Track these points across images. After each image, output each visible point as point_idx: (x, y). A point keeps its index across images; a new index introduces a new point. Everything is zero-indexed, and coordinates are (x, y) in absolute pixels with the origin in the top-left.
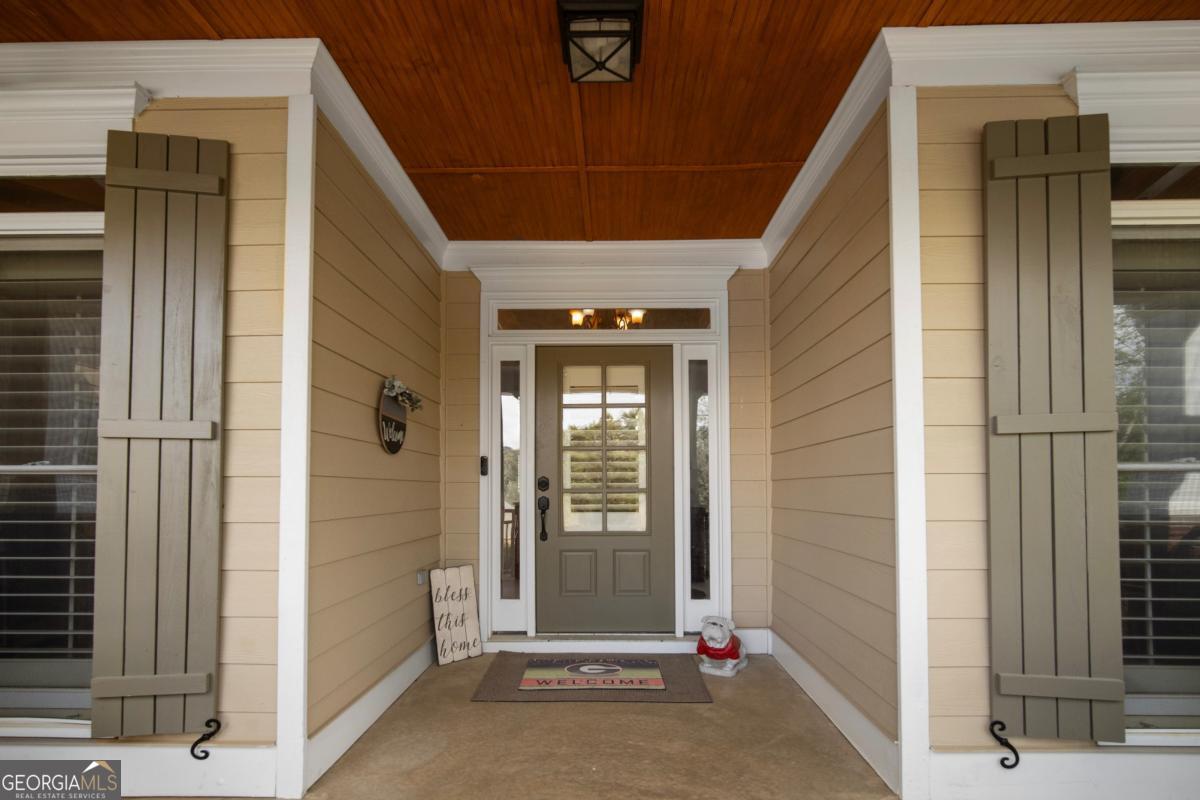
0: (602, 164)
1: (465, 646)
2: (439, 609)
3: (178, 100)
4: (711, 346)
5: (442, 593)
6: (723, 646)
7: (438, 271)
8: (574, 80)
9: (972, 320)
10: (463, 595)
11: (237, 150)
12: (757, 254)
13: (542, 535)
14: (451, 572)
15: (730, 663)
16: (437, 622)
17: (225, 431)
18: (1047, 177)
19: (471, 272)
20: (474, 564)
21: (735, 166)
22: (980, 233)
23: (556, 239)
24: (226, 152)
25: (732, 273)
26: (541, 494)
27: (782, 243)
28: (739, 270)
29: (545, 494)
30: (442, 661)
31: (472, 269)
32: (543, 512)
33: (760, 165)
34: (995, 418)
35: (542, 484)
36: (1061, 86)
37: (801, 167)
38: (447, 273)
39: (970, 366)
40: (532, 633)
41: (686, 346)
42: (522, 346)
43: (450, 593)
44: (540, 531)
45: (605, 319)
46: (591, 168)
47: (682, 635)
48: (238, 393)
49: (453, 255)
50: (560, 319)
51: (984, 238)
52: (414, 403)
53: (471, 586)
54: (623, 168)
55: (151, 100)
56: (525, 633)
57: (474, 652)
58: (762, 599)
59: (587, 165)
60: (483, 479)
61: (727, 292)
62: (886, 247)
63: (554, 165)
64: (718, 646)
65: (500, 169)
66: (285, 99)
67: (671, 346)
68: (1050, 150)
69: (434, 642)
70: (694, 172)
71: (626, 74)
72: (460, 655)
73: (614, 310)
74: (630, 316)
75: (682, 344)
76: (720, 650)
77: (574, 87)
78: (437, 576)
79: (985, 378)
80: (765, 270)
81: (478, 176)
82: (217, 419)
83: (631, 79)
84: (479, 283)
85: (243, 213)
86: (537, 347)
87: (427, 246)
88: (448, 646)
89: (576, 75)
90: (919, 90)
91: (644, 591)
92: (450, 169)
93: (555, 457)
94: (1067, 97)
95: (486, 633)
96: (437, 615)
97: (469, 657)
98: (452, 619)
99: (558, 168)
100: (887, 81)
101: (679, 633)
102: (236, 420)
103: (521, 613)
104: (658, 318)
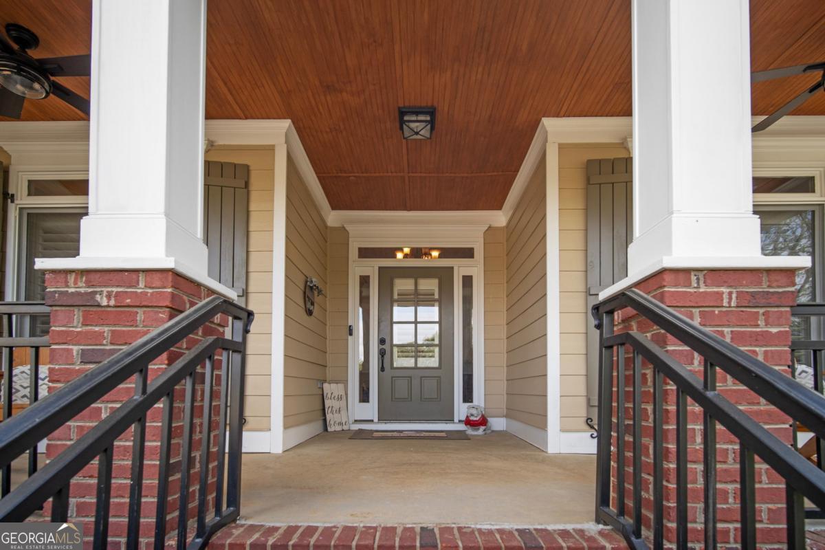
0: (416, 173)
1: (340, 424)
2: (328, 403)
3: (224, 145)
4: (474, 268)
5: (329, 395)
6: (477, 419)
7: (326, 227)
8: (404, 138)
9: (581, 246)
10: (340, 398)
11: (251, 168)
12: (500, 218)
13: (382, 369)
14: (333, 386)
15: (482, 428)
16: (326, 410)
17: (247, 293)
18: (613, 184)
19: (344, 227)
20: (345, 382)
21: (483, 174)
22: (585, 208)
23: (390, 210)
24: (247, 168)
25: (486, 228)
26: (382, 347)
27: (511, 213)
28: (490, 227)
29: (383, 347)
30: (329, 429)
31: (345, 226)
32: (383, 356)
33: (495, 173)
34: (589, 288)
35: (382, 341)
36: (623, 143)
37: (516, 175)
38: (331, 228)
39: (580, 266)
40: (376, 420)
41: (461, 268)
42: (371, 267)
43: (333, 396)
44: (380, 366)
45: (417, 253)
46: (411, 174)
47: (458, 421)
48: (252, 276)
49: (334, 218)
50: (390, 253)
51: (586, 209)
52: (320, 292)
53: (343, 394)
54: (427, 175)
55: (212, 146)
56: (372, 421)
57: (345, 428)
58: (501, 402)
59: (409, 173)
60: (350, 337)
61: (483, 239)
62: (544, 217)
63: (392, 173)
64: (475, 419)
65: (365, 175)
66: (274, 146)
67: (453, 268)
68: (615, 172)
69: (325, 420)
70: (463, 177)
71: (429, 136)
72: (338, 428)
73: (421, 249)
74: (431, 255)
75: (459, 267)
76: (476, 421)
77: (404, 141)
78: (326, 386)
79: (586, 271)
80: (504, 227)
81: (353, 178)
82: (244, 287)
83: (430, 138)
84: (348, 233)
85: (254, 196)
86: (379, 268)
87: (323, 213)
88: (332, 422)
89: (405, 136)
90: (559, 144)
91: (437, 398)
92: (340, 174)
93: (389, 328)
94: (625, 148)
95: (351, 420)
96: (327, 406)
97: (343, 430)
98: (334, 409)
99: (395, 174)
100: (546, 141)
101: (456, 420)
102: (251, 289)
103: (370, 410)
104: (446, 253)
